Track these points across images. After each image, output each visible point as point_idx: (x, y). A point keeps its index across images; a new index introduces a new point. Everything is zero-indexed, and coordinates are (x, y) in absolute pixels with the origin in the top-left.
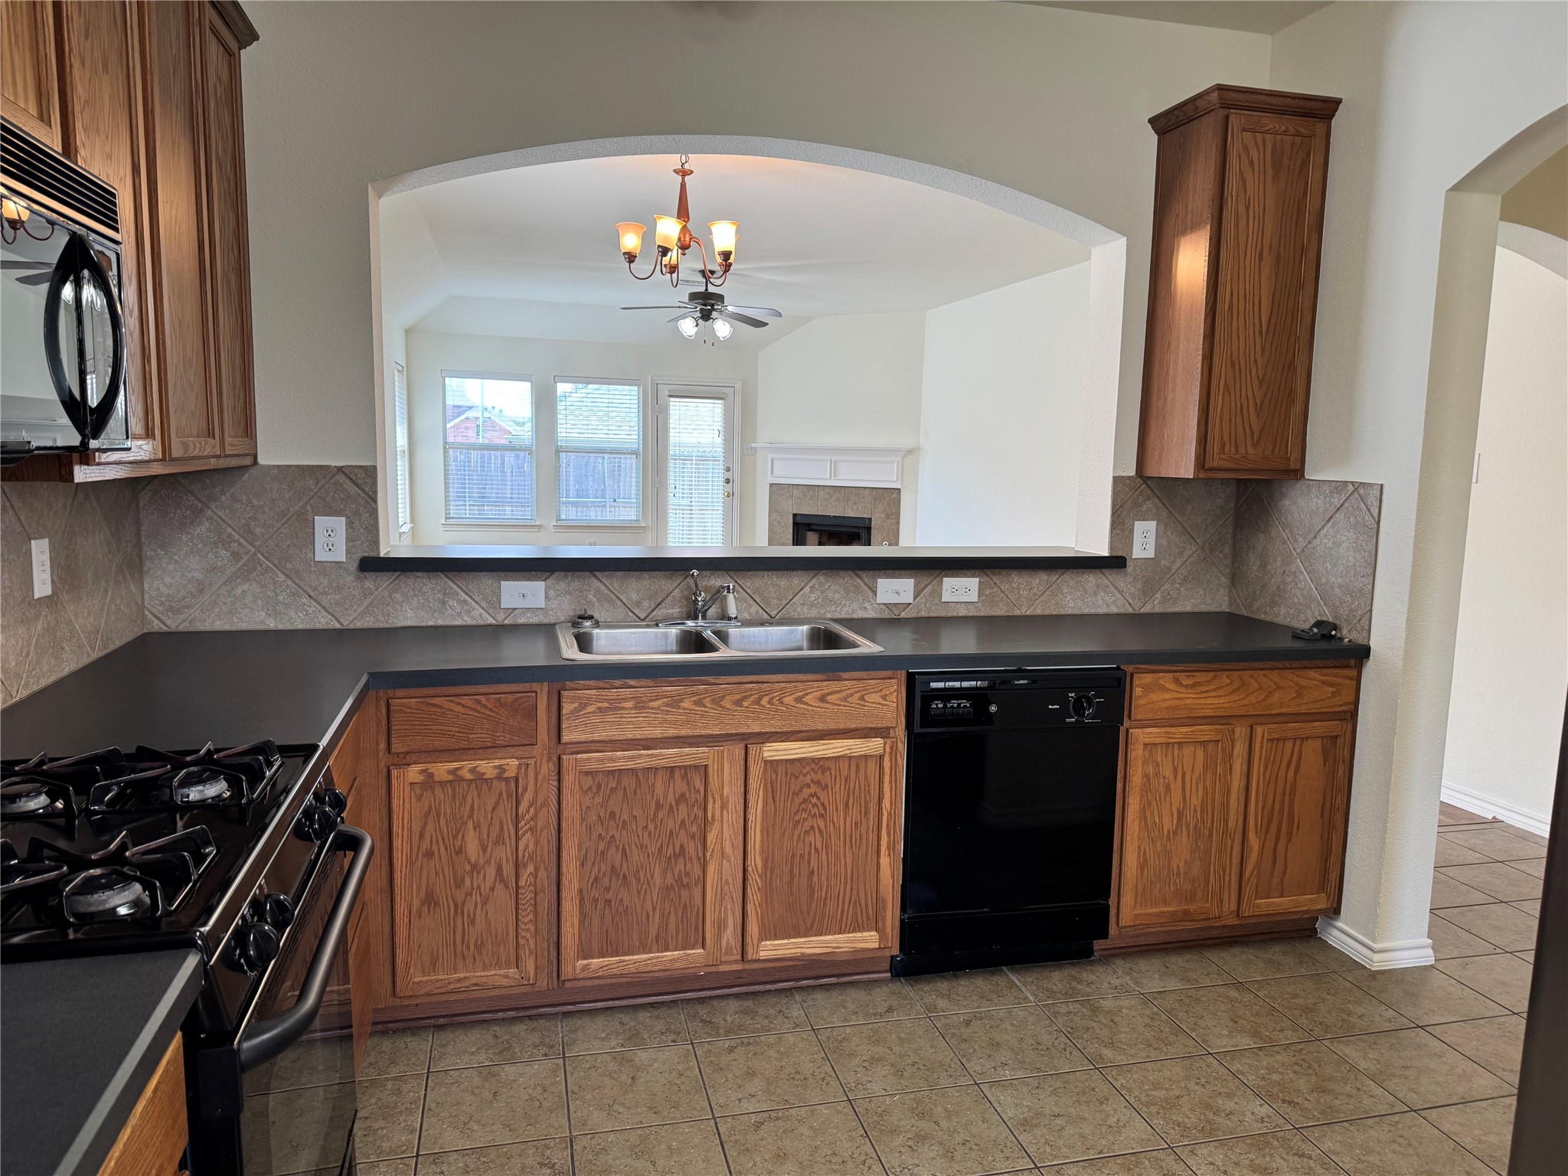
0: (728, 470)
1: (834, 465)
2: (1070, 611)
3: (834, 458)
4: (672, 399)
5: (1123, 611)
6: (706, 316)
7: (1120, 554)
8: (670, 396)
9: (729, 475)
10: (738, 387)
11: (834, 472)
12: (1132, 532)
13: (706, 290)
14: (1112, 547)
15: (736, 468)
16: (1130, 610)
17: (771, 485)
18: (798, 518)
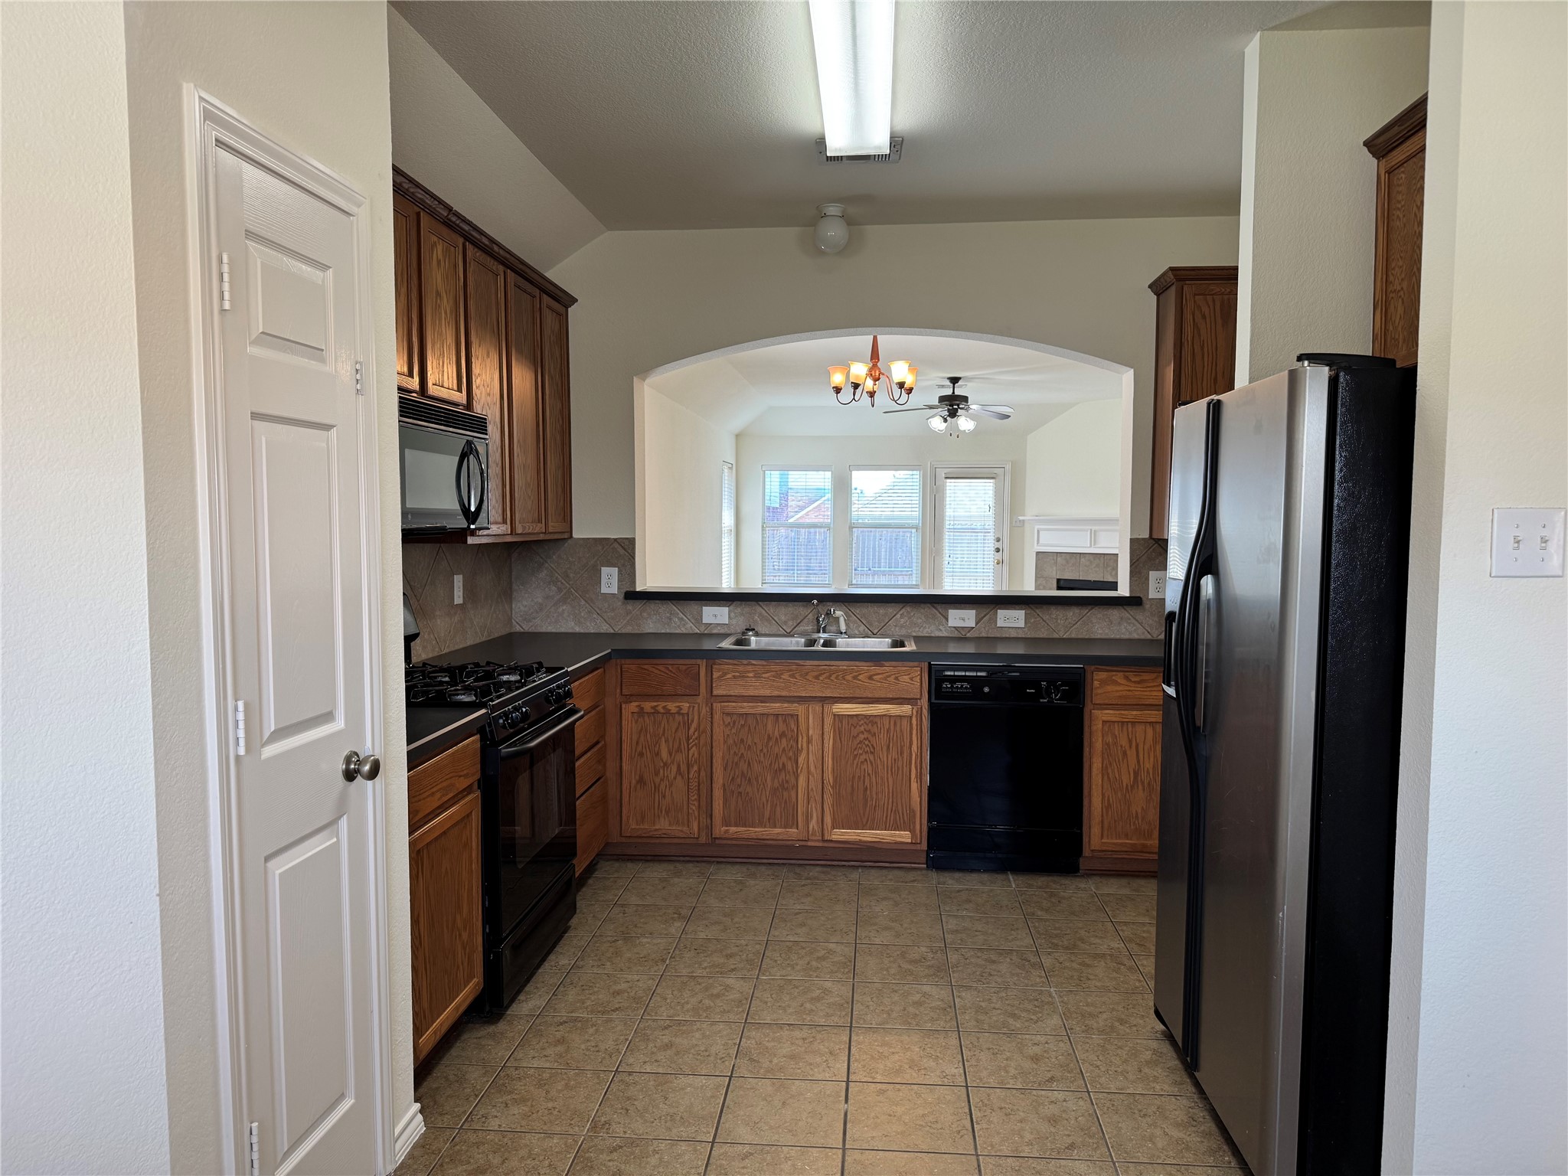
0: (998, 540)
1: (1094, 535)
2: (1099, 636)
3: (1096, 528)
4: (948, 480)
5: (1143, 637)
6: (953, 414)
7: (1138, 595)
8: (946, 478)
9: (998, 545)
10: (1008, 467)
11: (1094, 541)
12: (1147, 579)
13: (953, 393)
14: (1131, 591)
15: (1006, 540)
16: (1149, 637)
17: (1038, 553)
18: (1062, 582)
